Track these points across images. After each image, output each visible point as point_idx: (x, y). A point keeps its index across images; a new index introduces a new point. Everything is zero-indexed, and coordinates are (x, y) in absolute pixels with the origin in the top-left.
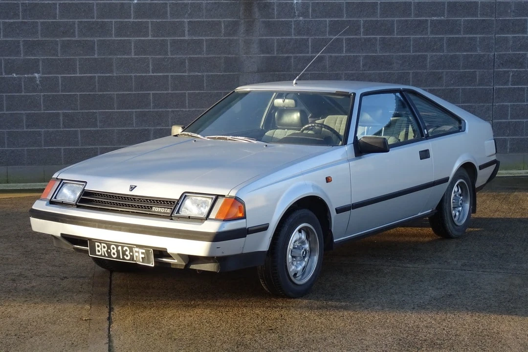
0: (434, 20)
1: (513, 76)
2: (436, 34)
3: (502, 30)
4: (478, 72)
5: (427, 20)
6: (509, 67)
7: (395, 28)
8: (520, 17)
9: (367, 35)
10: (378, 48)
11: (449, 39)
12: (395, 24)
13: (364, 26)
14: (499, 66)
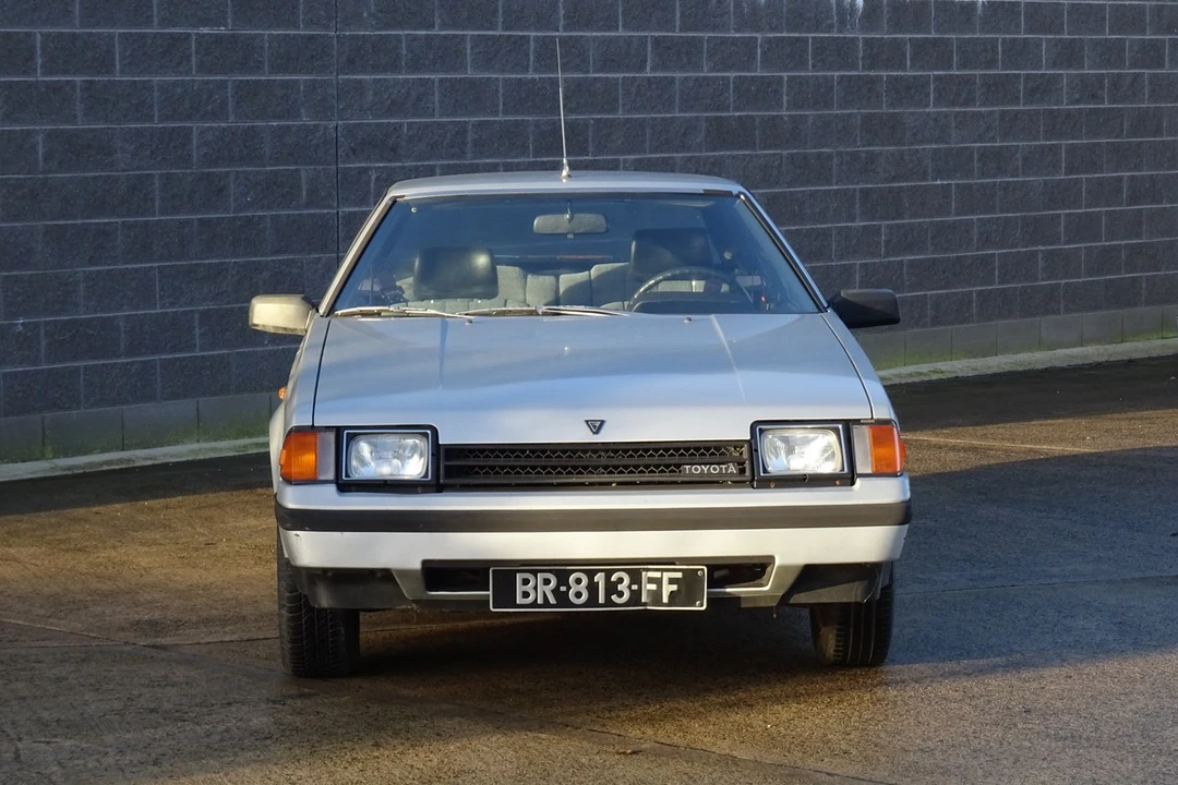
0: (204, 35)
1: (377, 179)
2: (210, 72)
3: (351, 65)
4: (305, 172)
5: (189, 35)
6: (368, 159)
7: (117, 56)
8: (387, 30)
9: (51, 73)
10: (79, 108)
11: (239, 85)
12: (117, 46)
13: (43, 48)
14: (347, 155)
